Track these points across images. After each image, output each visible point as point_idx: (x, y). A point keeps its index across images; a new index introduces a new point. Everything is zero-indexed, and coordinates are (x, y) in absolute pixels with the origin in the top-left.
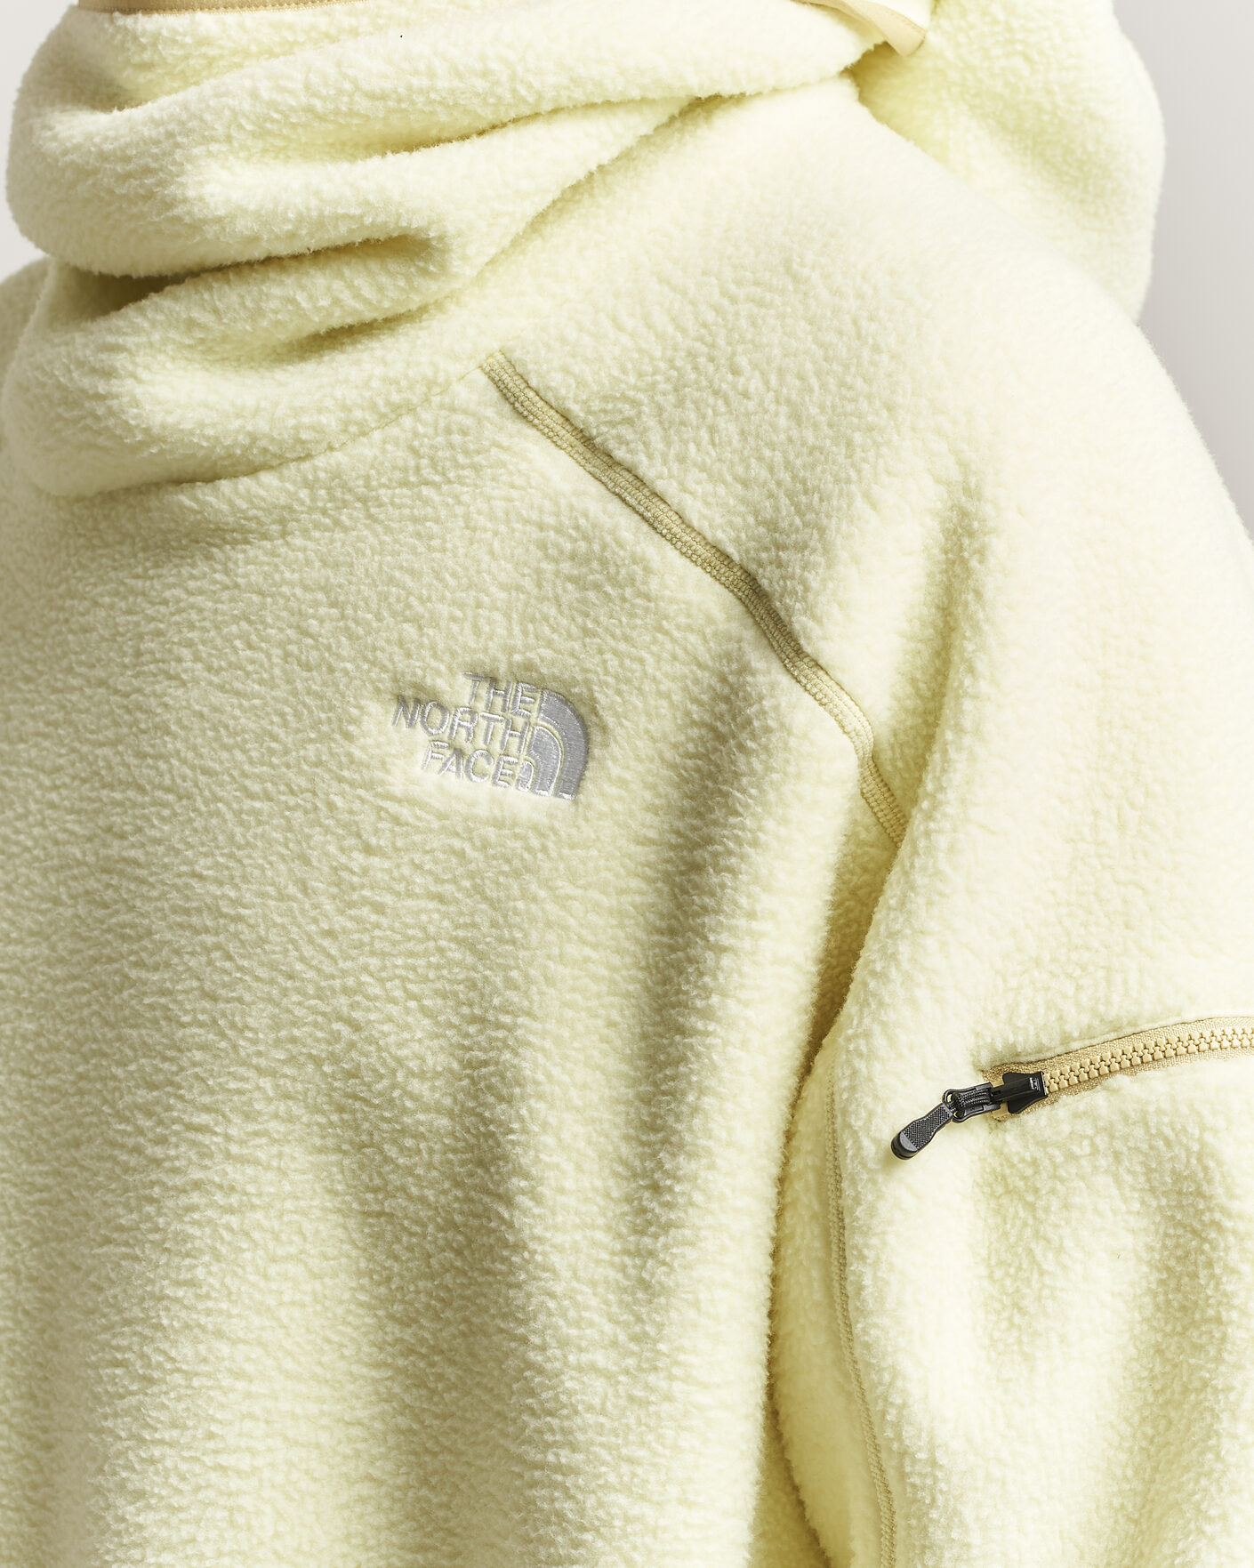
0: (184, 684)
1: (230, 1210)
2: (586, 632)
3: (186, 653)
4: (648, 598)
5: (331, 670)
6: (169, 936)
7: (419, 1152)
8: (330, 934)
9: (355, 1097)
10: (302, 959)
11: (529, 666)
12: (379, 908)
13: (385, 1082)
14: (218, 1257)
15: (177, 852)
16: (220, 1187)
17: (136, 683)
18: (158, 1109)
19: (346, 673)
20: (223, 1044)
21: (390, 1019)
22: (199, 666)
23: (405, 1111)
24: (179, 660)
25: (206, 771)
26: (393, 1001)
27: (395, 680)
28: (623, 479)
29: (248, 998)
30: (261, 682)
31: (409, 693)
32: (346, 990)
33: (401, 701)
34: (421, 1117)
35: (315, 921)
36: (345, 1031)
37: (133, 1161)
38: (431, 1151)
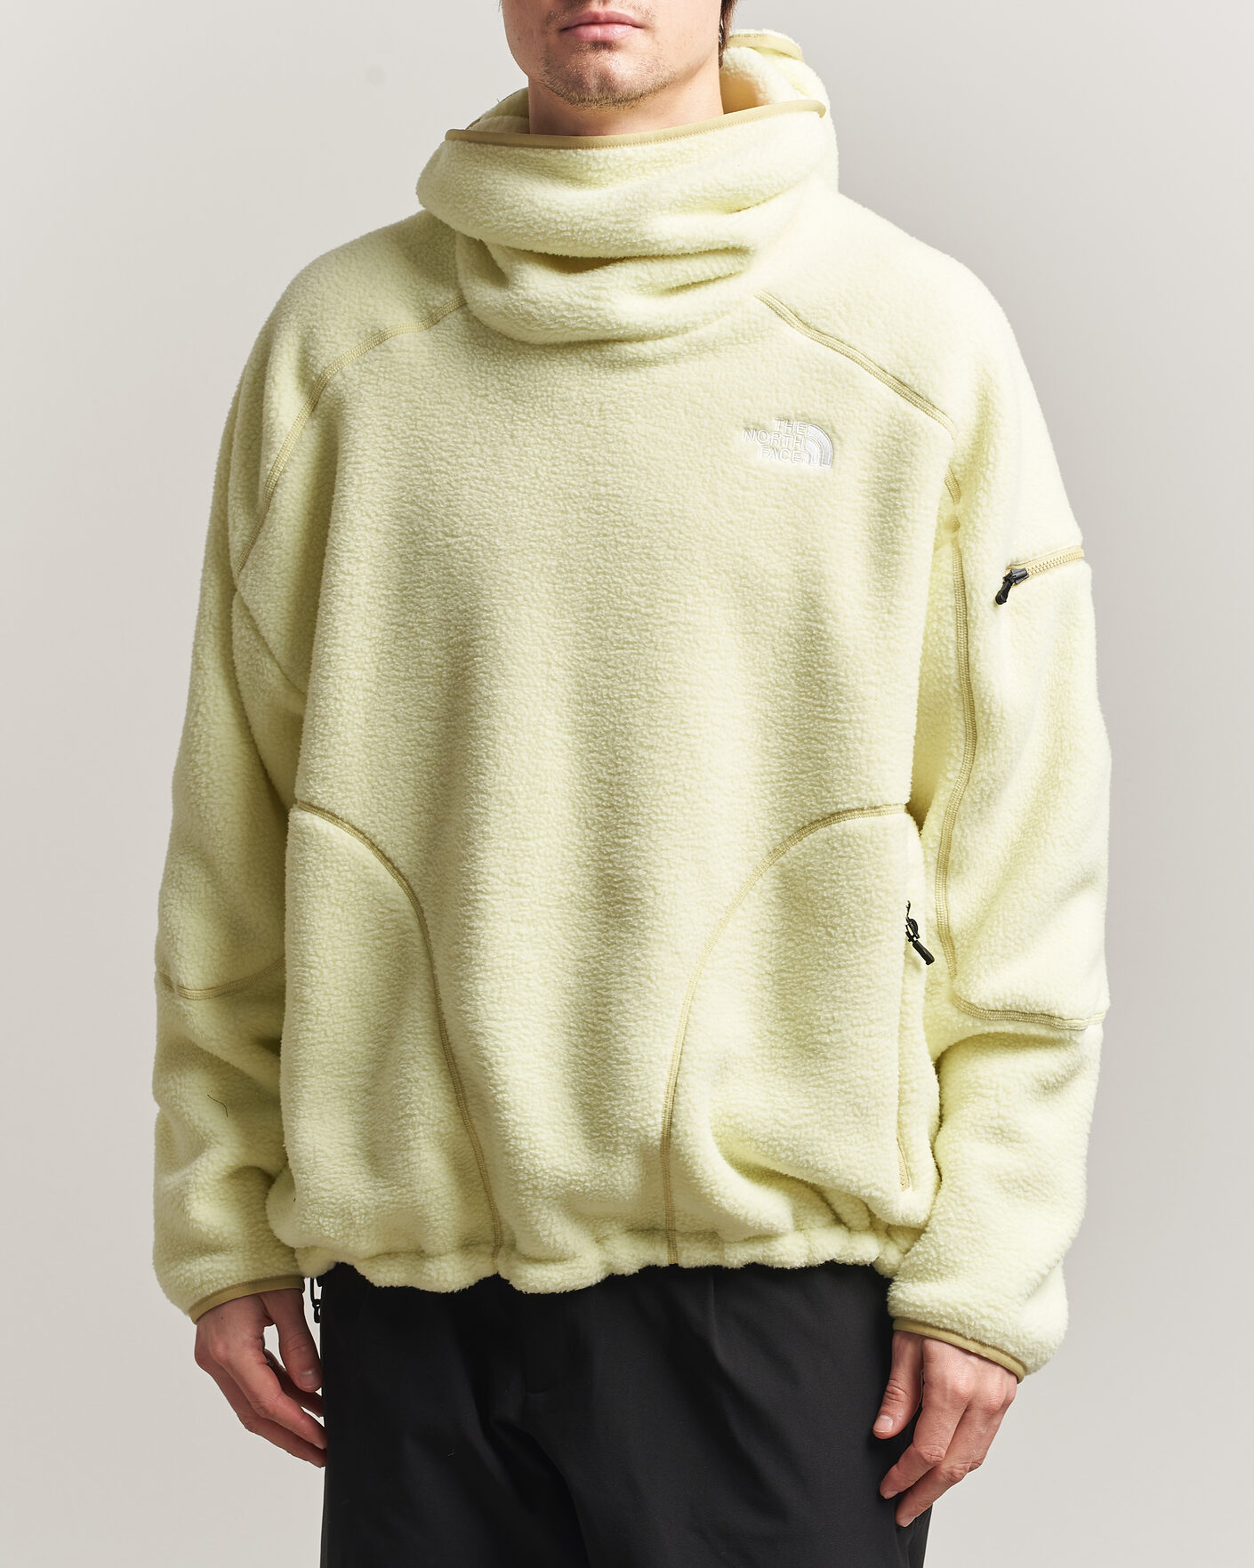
0: (631, 423)
1: (688, 633)
2: (827, 401)
3: (630, 410)
4: (854, 387)
5: (711, 417)
6: (644, 525)
7: (772, 606)
8: (731, 522)
9: (745, 586)
10: (718, 533)
11: (804, 415)
12: (754, 512)
13: (759, 580)
14: (683, 651)
15: (644, 491)
16: (684, 624)
17: (602, 422)
18: (647, 594)
19: (720, 419)
20: (682, 567)
21: (761, 555)
22: (639, 416)
23: (767, 591)
24: (627, 413)
25: (653, 459)
26: (761, 548)
27: (745, 421)
28: (832, 341)
29: (694, 548)
30: (675, 423)
31: (752, 426)
32: (740, 544)
33: (747, 429)
34: (775, 593)
35: (723, 517)
36: (741, 560)
37: (633, 615)
38: (778, 606)
